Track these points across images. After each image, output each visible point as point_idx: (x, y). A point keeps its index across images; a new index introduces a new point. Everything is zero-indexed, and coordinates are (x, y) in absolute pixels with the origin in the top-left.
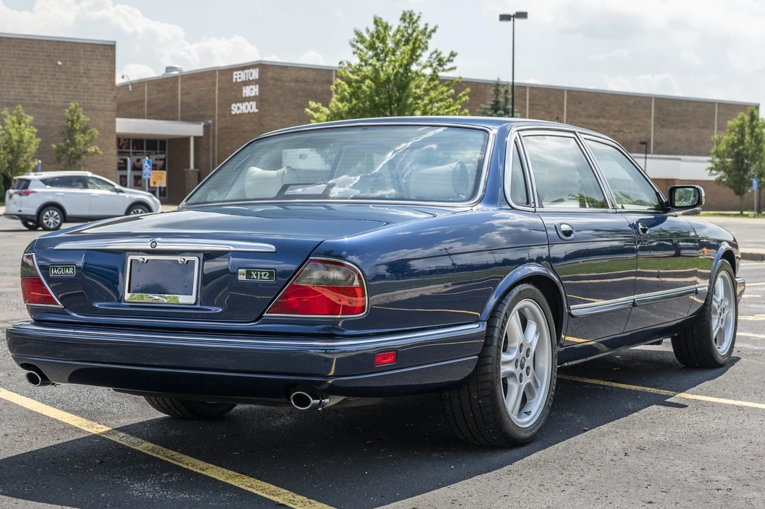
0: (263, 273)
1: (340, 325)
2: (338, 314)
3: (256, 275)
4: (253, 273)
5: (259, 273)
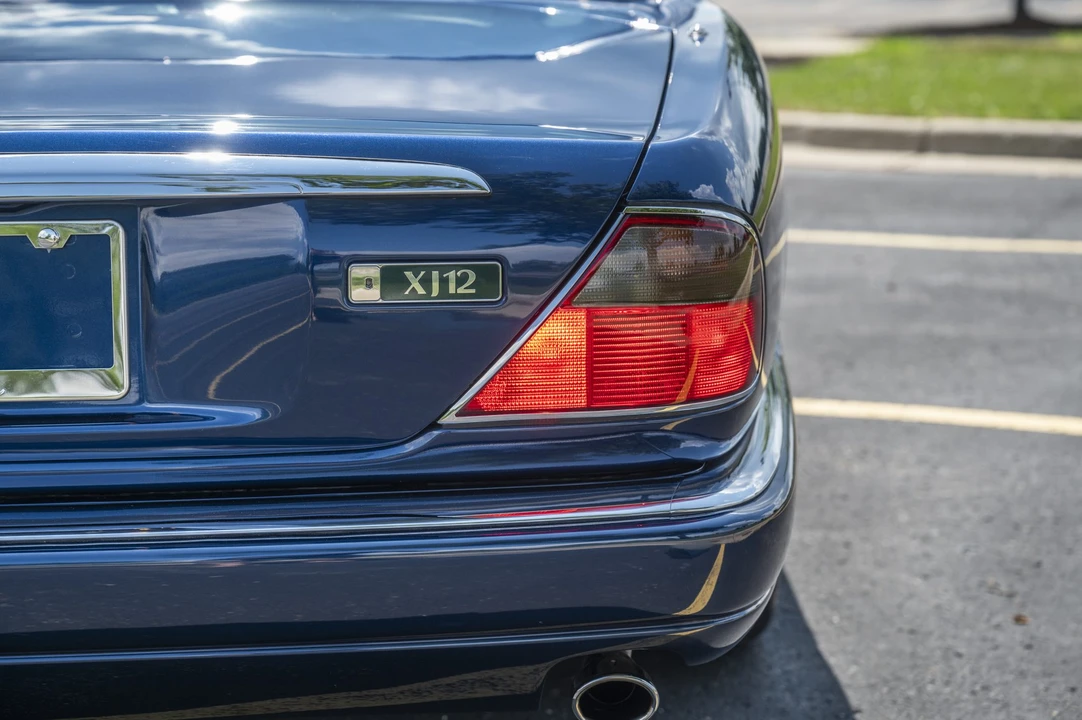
3: (425, 282)
4: (409, 274)
5: (435, 274)
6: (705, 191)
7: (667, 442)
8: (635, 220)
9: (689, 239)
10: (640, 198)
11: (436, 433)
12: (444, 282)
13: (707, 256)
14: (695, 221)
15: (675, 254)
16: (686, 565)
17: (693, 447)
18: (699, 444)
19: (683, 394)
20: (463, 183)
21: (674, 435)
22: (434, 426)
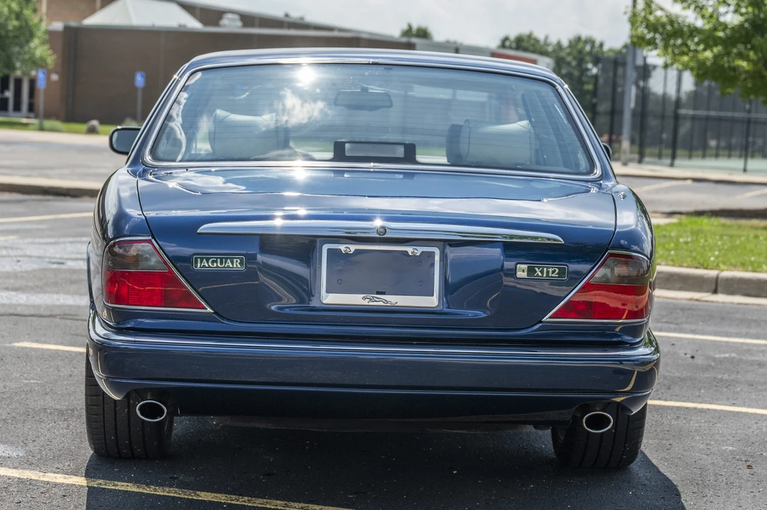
0: (550, 270)
1: (617, 330)
2: (620, 318)
3: (542, 272)
4: (536, 269)
5: (545, 269)
6: (635, 248)
7: (616, 335)
8: (611, 255)
9: (626, 264)
10: (614, 248)
11: (541, 324)
12: (548, 272)
13: (634, 273)
14: (631, 257)
15: (621, 270)
16: (622, 377)
17: (627, 338)
18: (630, 338)
19: (624, 317)
20: (555, 240)
21: (619, 333)
22: (541, 322)
